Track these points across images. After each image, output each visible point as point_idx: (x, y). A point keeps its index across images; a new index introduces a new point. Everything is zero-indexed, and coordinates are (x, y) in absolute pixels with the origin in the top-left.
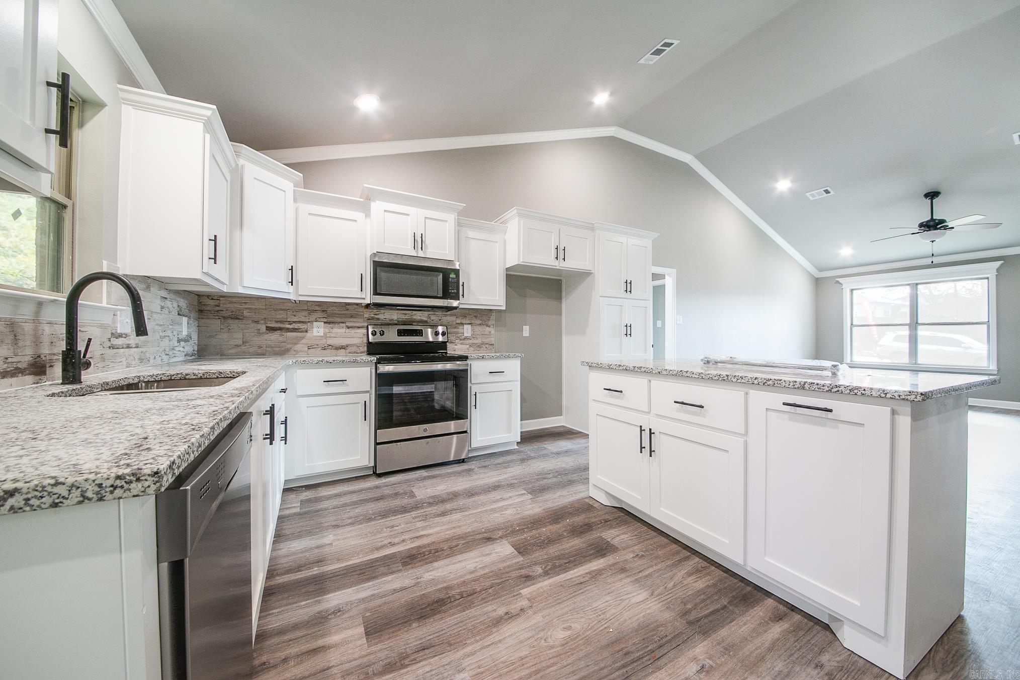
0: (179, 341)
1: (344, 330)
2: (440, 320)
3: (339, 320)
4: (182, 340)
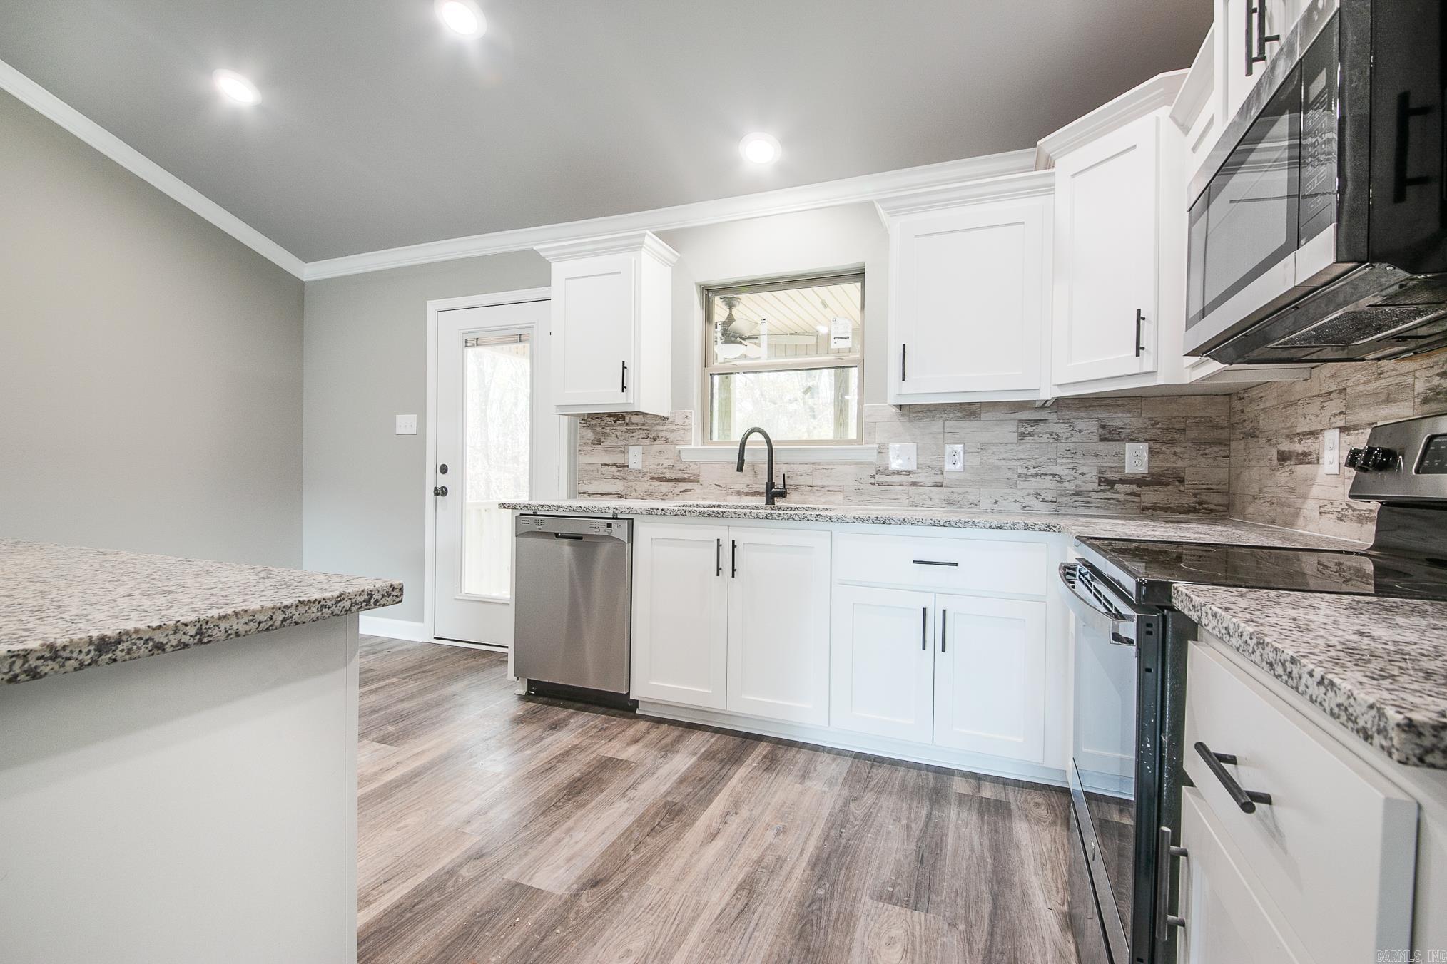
4: (1122, 481)
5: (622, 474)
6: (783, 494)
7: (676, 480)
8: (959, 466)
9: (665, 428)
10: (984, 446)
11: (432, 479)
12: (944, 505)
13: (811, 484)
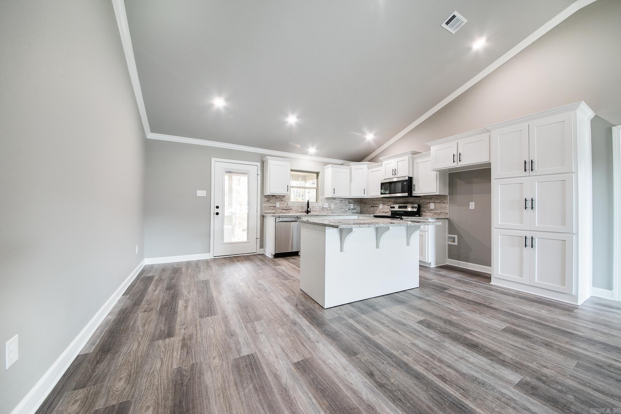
0: (349, 209)
1: (387, 206)
2: (419, 201)
3: (386, 203)
4: (351, 209)
5: (274, 208)
6: (310, 212)
7: (287, 210)
8: (333, 207)
9: (285, 198)
10: (336, 204)
11: (214, 210)
12: (331, 213)
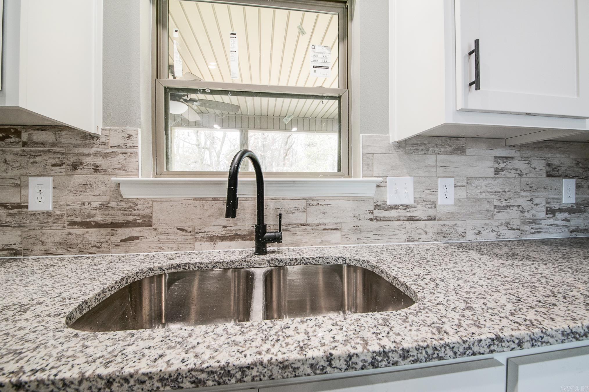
4: (561, 210)
5: (17, 219)
6: (276, 239)
7: (114, 225)
8: (451, 201)
9: (93, 150)
10: (469, 179)
12: (437, 238)
13: (303, 222)
